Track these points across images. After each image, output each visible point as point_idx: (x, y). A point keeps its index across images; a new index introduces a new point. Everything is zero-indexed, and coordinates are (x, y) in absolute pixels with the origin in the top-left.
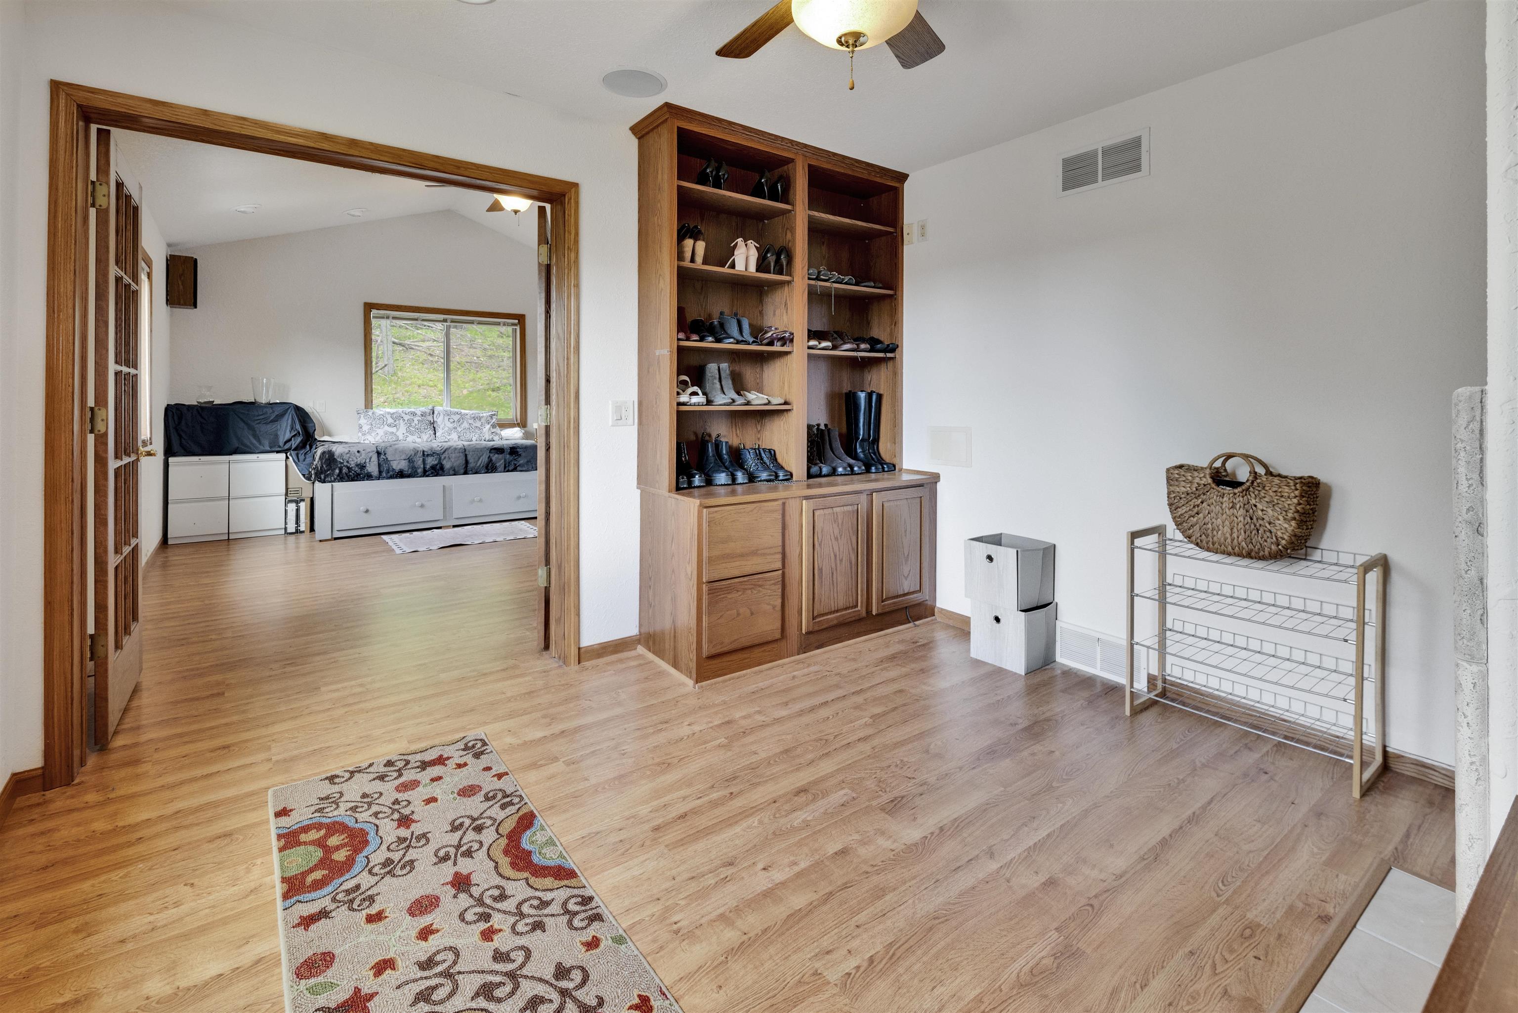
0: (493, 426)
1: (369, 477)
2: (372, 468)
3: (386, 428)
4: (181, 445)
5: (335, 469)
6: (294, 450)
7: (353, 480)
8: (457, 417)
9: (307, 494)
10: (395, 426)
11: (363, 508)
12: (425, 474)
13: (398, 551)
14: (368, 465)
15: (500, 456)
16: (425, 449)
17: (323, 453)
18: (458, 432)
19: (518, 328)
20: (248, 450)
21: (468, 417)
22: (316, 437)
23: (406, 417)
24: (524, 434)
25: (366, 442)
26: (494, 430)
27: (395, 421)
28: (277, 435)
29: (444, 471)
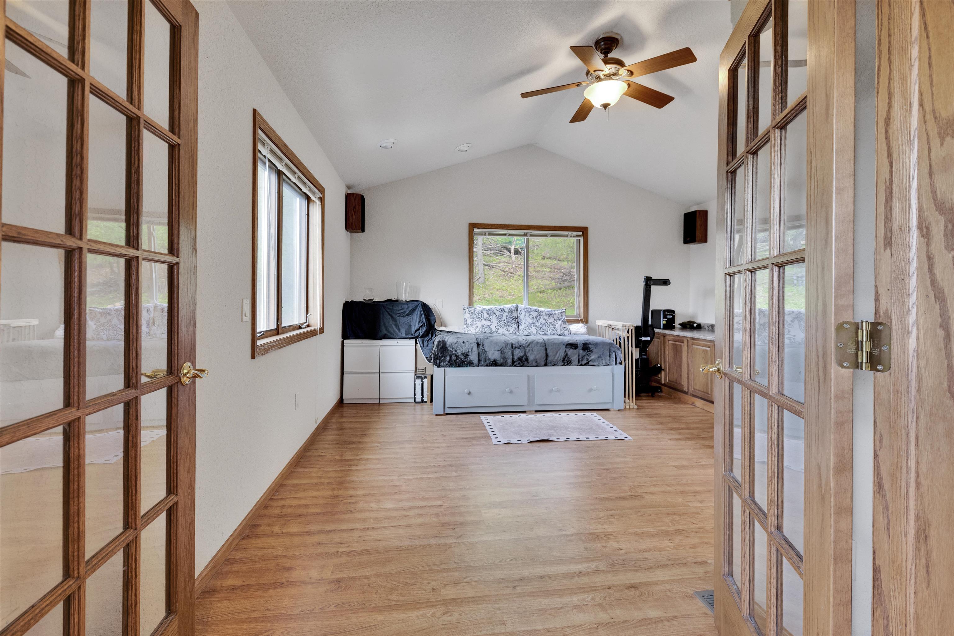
0: (564, 322)
1: (471, 364)
2: (474, 357)
3: (484, 322)
4: (353, 331)
5: (446, 356)
6: (422, 337)
7: (459, 366)
8: (536, 313)
9: (429, 373)
10: (490, 320)
11: (466, 391)
12: (513, 364)
13: (495, 441)
14: (470, 354)
15: (575, 351)
16: (513, 342)
17: (439, 342)
18: (536, 326)
19: (582, 239)
20: (392, 336)
21: (544, 314)
22: (436, 327)
23: (498, 313)
24: (590, 331)
25: (470, 332)
26: (564, 326)
27: (490, 316)
28: (410, 326)
29: (528, 363)
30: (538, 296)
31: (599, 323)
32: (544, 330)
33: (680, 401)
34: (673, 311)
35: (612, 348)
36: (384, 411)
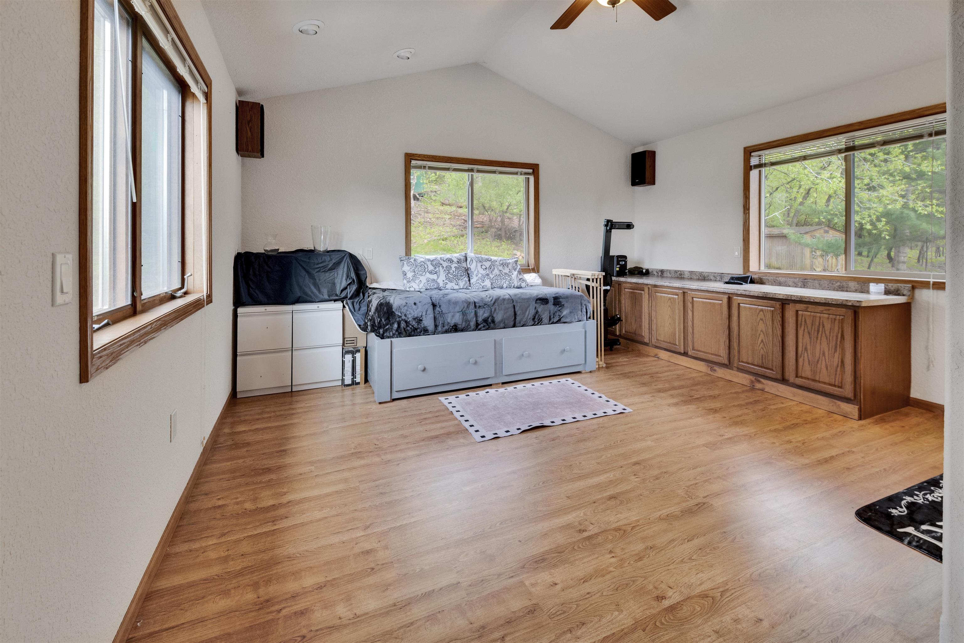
0: (519, 273)
1: (425, 331)
2: (428, 322)
3: (428, 275)
4: (250, 295)
5: (393, 323)
6: (350, 298)
7: (410, 335)
8: (489, 263)
9: (361, 344)
10: (436, 273)
11: (421, 367)
12: (477, 327)
13: (477, 437)
14: (424, 317)
15: (545, 307)
16: (476, 300)
17: (378, 304)
18: (490, 279)
19: (532, 179)
20: (309, 299)
21: (497, 263)
22: (368, 284)
23: (445, 264)
24: (546, 282)
25: (412, 289)
26: (520, 277)
27: (435, 268)
28: (334, 284)
29: (495, 325)
30: (441, 244)
31: (555, 272)
32: (499, 283)
33: (640, 354)
34: (625, 257)
35: (583, 301)
36: (302, 405)
